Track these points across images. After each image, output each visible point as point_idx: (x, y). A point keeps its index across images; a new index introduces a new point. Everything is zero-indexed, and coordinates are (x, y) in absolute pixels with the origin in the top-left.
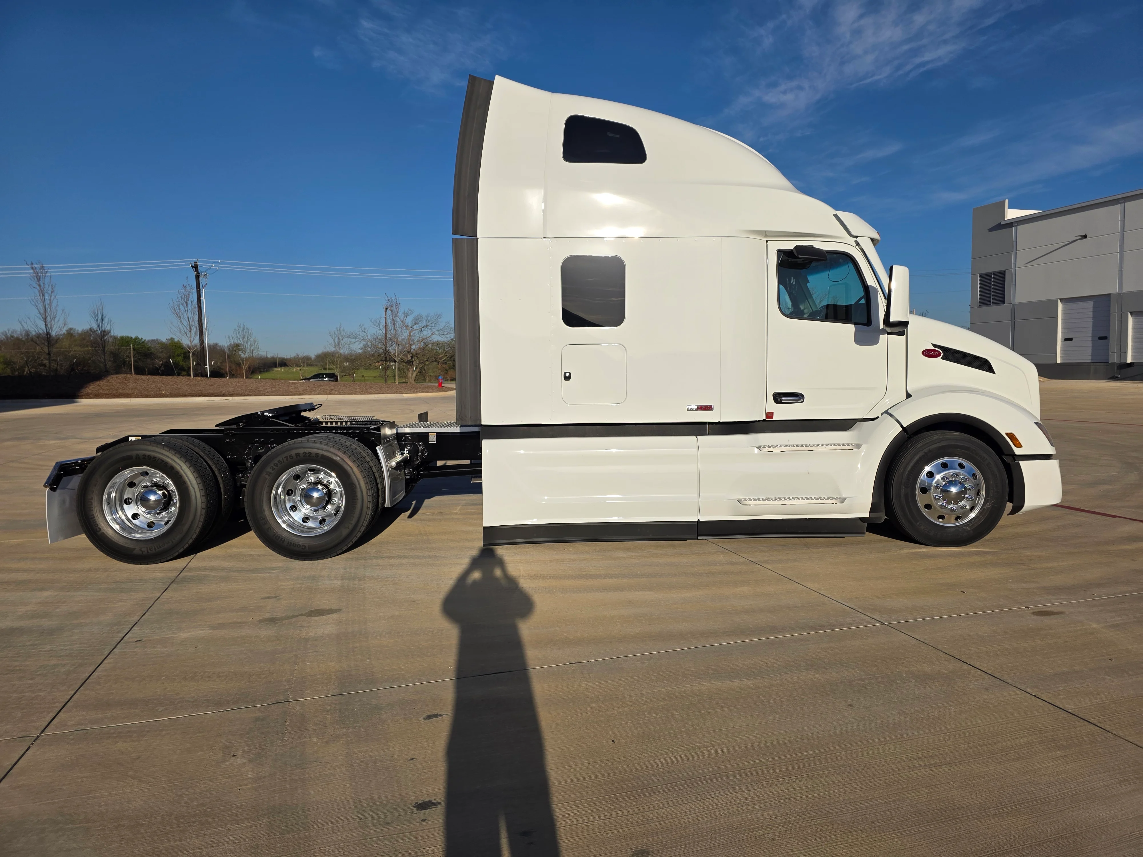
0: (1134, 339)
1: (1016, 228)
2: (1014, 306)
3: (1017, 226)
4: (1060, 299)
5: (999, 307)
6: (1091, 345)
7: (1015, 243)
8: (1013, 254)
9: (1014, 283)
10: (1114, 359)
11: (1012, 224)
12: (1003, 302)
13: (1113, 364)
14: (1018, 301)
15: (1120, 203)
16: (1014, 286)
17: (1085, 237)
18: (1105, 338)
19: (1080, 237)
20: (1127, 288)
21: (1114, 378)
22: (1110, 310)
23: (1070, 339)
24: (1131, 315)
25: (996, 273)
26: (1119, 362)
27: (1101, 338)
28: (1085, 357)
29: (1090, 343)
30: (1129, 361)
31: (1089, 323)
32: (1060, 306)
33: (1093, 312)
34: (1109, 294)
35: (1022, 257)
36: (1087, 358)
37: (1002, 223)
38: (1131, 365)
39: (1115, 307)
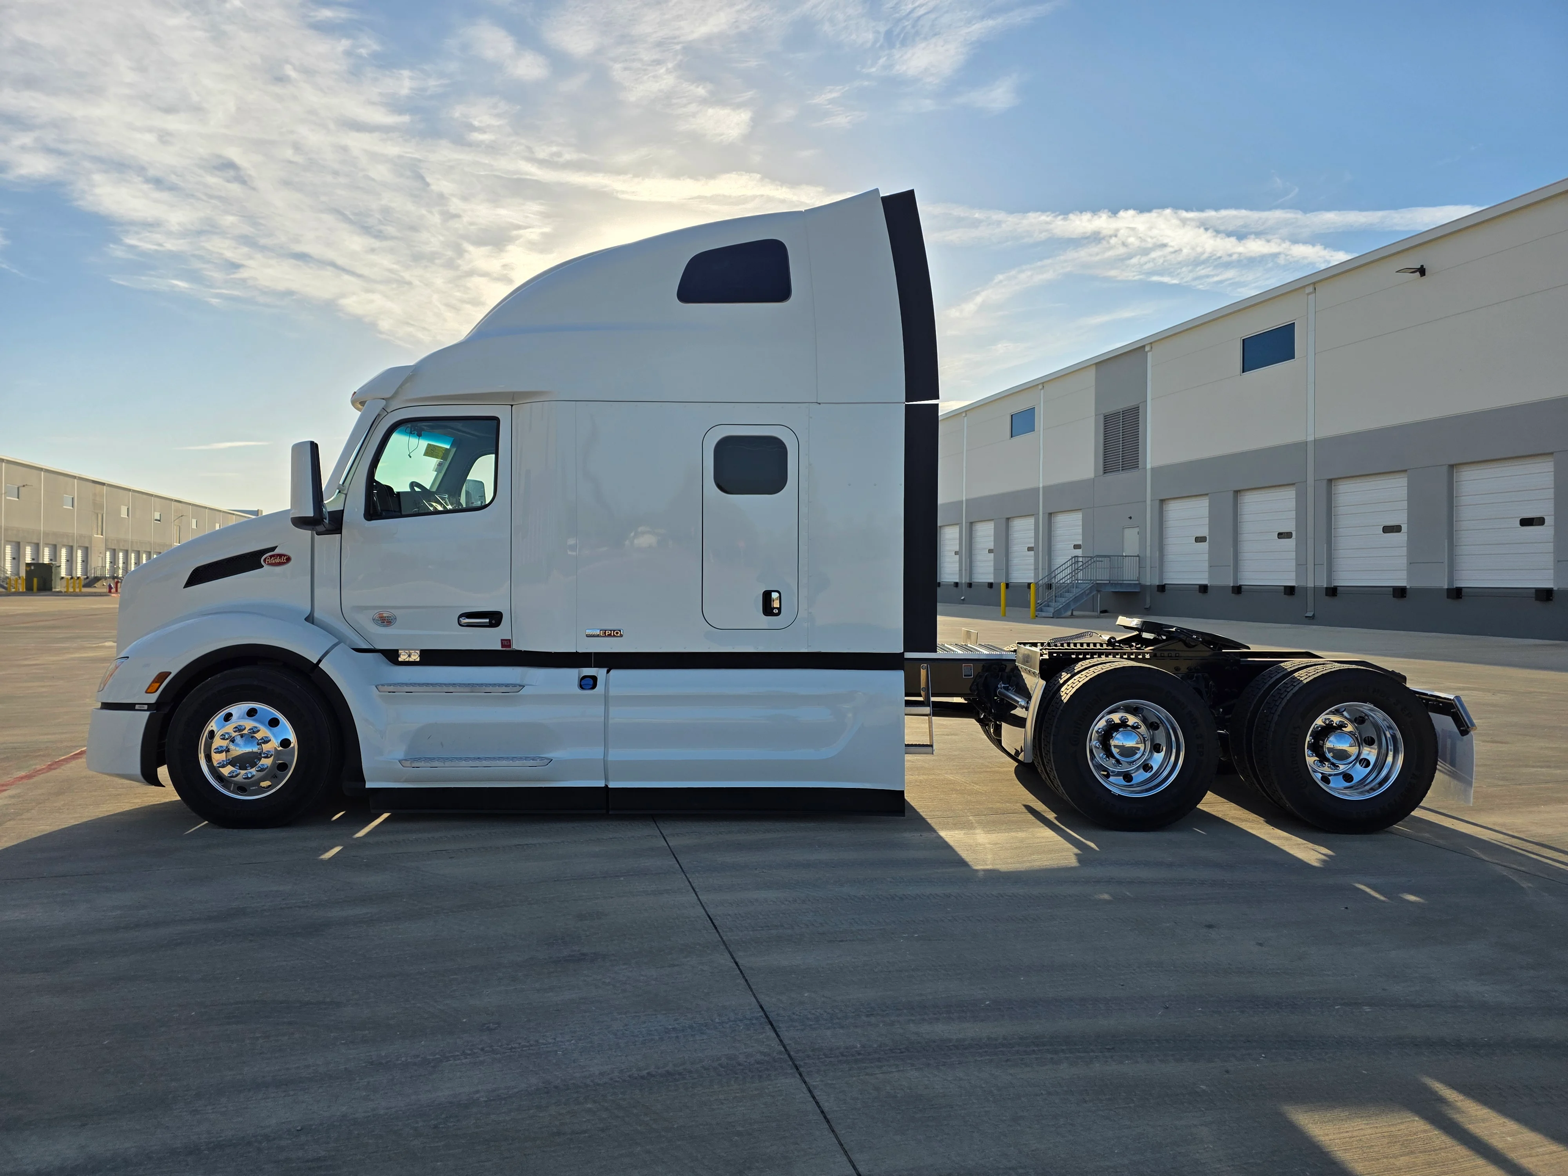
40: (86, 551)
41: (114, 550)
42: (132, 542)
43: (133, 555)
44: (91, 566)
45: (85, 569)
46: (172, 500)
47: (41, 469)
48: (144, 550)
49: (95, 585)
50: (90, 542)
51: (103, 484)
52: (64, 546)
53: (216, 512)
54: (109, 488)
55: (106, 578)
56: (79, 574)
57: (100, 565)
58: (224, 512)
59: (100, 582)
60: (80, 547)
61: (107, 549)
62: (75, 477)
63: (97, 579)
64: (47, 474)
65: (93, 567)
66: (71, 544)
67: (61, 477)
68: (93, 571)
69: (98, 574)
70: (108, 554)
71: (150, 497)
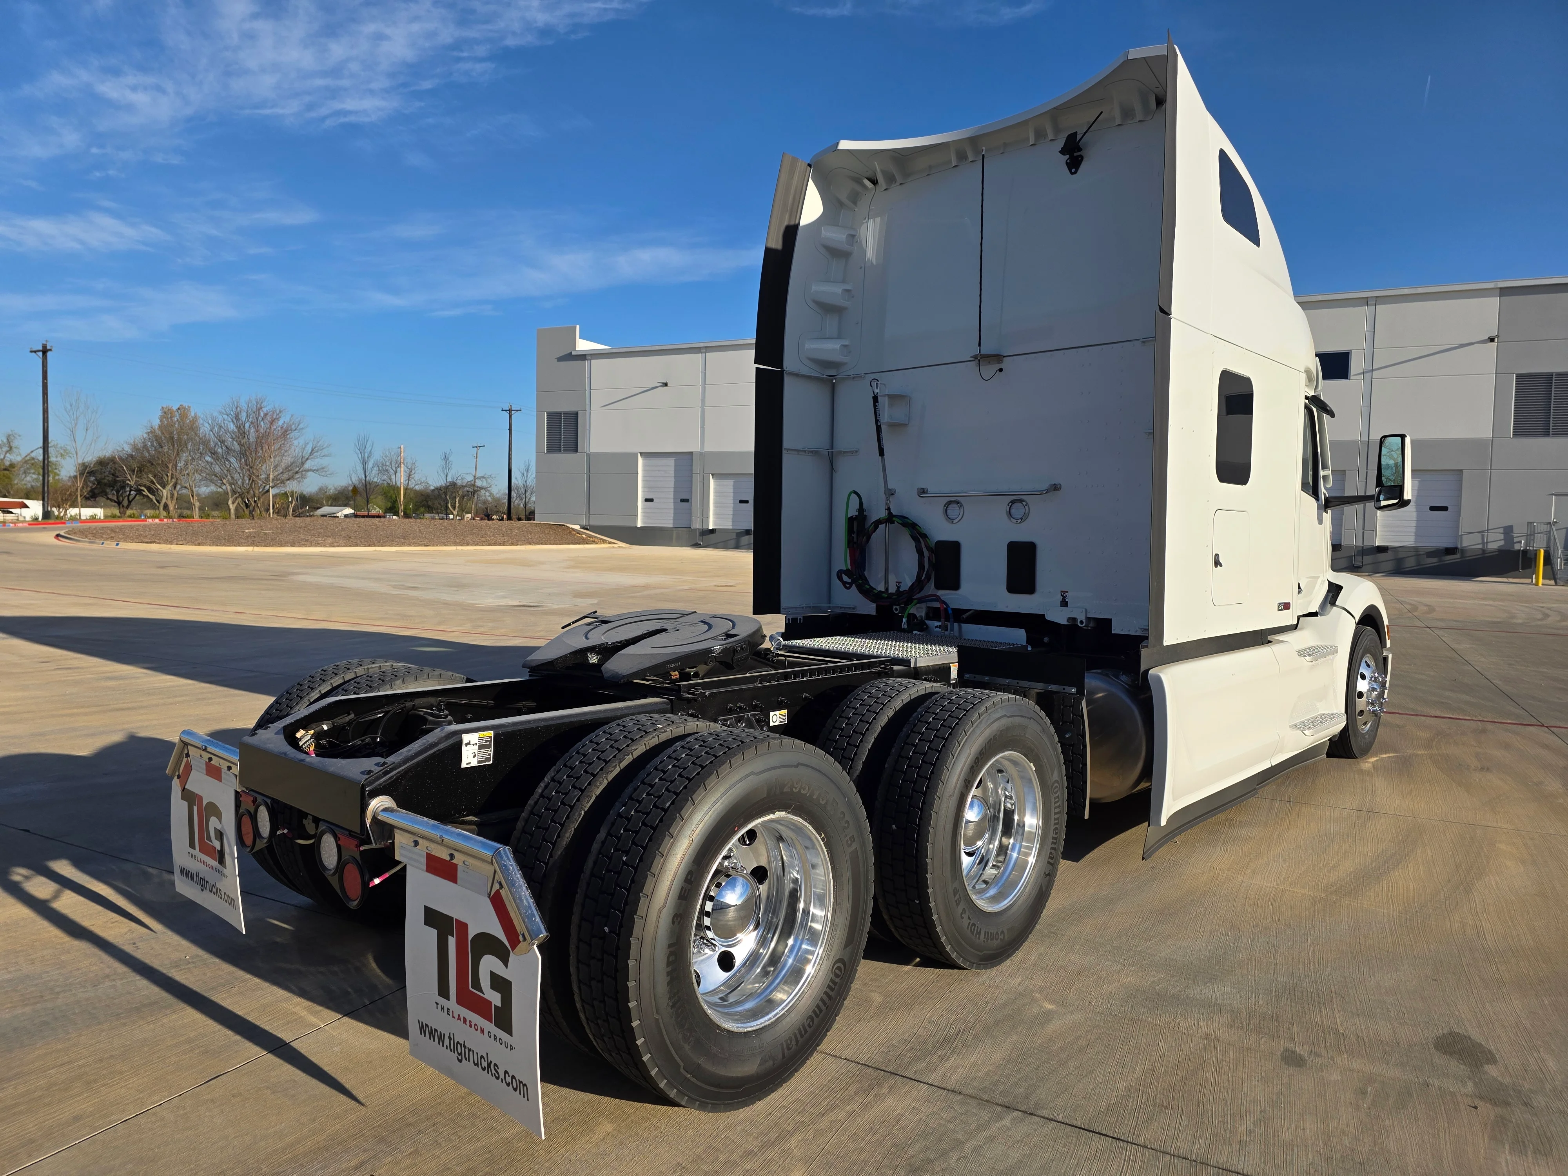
0: (715, 503)
1: (589, 361)
2: (589, 456)
3: (591, 360)
4: (641, 453)
5: (571, 456)
6: (673, 508)
7: (589, 379)
8: (587, 392)
9: (588, 428)
10: (697, 525)
11: (583, 357)
12: (576, 450)
13: (696, 530)
14: (594, 450)
15: (702, 353)
16: (588, 431)
17: (666, 385)
18: (686, 501)
19: (661, 384)
20: (709, 448)
21: (696, 545)
22: (692, 470)
23: (651, 500)
24: (713, 477)
25: (567, 414)
26: (701, 528)
27: (683, 501)
28: (667, 521)
29: (672, 506)
30: (711, 527)
31: (671, 483)
32: (640, 460)
33: (676, 470)
34: (692, 453)
35: (597, 398)
36: (668, 522)
37: (574, 353)
38: (713, 531)
39: (697, 468)
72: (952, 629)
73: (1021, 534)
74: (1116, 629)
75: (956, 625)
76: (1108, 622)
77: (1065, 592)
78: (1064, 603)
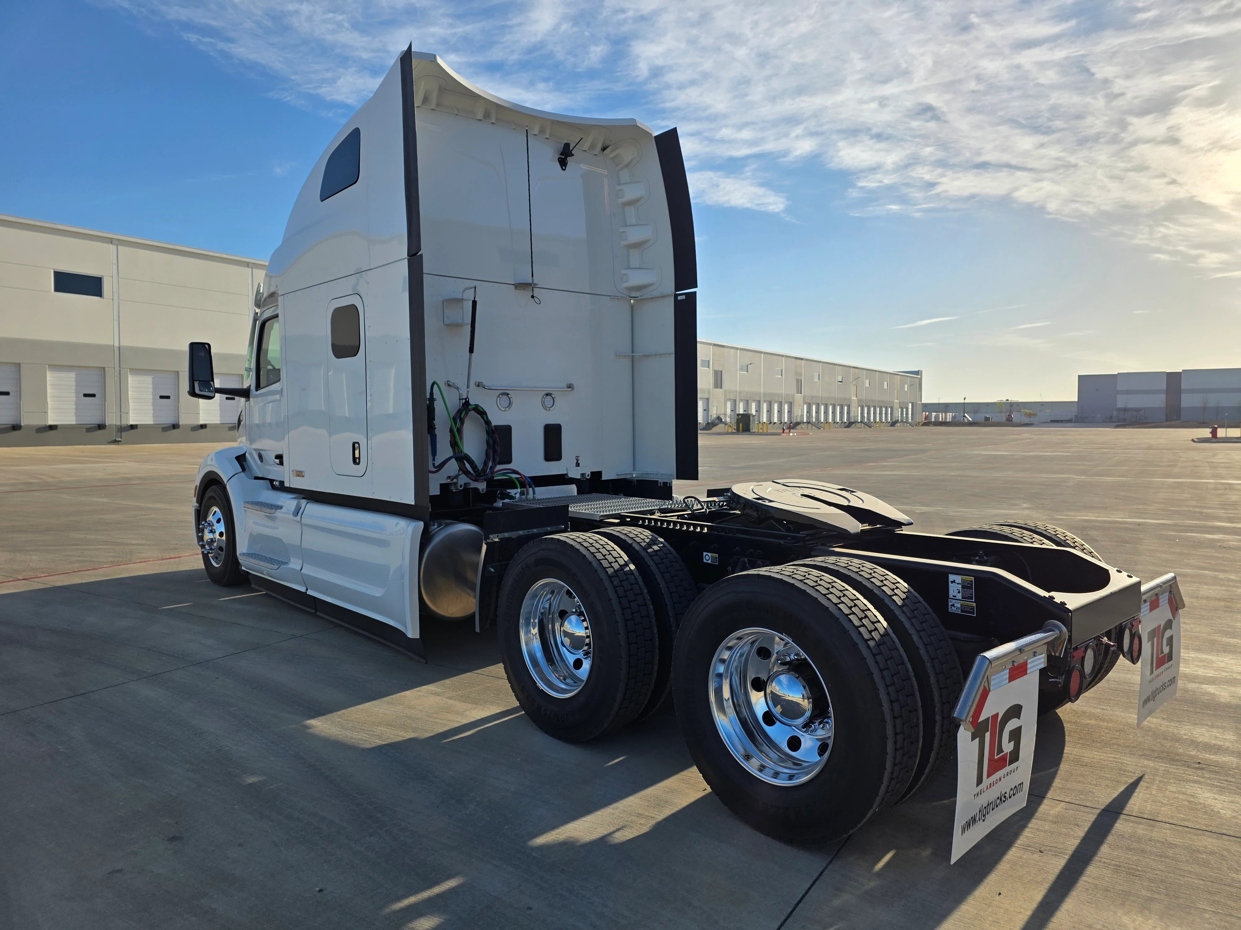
40: (791, 405)
41: (810, 404)
42: (822, 398)
43: (823, 407)
44: (794, 415)
45: (790, 417)
46: (850, 367)
47: (761, 352)
48: (830, 403)
49: (797, 428)
50: (793, 399)
51: (802, 359)
52: (776, 402)
53: (885, 374)
54: (806, 362)
55: (804, 423)
56: (786, 420)
57: (800, 414)
58: (890, 373)
59: (800, 426)
60: (786, 402)
61: (805, 403)
62: (783, 356)
63: (798, 424)
64: (765, 355)
65: (795, 415)
66: (780, 400)
67: (775, 357)
68: (795, 418)
69: (799, 420)
70: (805, 406)
71: (835, 366)
72: (528, 494)
73: (552, 420)
74: (604, 477)
75: (530, 490)
76: (599, 474)
77: (578, 457)
78: (578, 465)
